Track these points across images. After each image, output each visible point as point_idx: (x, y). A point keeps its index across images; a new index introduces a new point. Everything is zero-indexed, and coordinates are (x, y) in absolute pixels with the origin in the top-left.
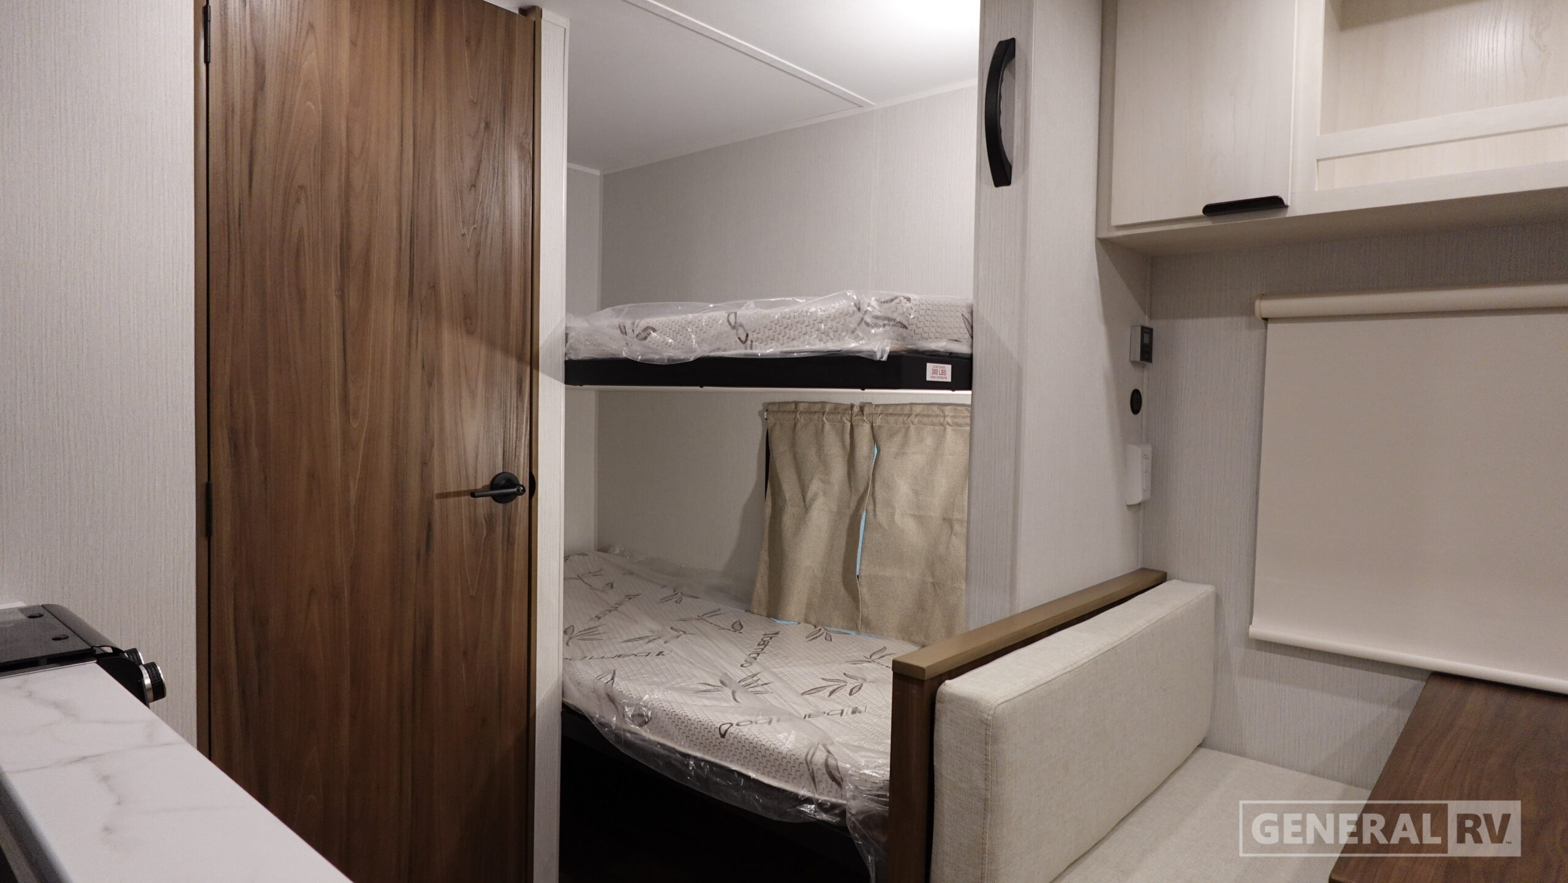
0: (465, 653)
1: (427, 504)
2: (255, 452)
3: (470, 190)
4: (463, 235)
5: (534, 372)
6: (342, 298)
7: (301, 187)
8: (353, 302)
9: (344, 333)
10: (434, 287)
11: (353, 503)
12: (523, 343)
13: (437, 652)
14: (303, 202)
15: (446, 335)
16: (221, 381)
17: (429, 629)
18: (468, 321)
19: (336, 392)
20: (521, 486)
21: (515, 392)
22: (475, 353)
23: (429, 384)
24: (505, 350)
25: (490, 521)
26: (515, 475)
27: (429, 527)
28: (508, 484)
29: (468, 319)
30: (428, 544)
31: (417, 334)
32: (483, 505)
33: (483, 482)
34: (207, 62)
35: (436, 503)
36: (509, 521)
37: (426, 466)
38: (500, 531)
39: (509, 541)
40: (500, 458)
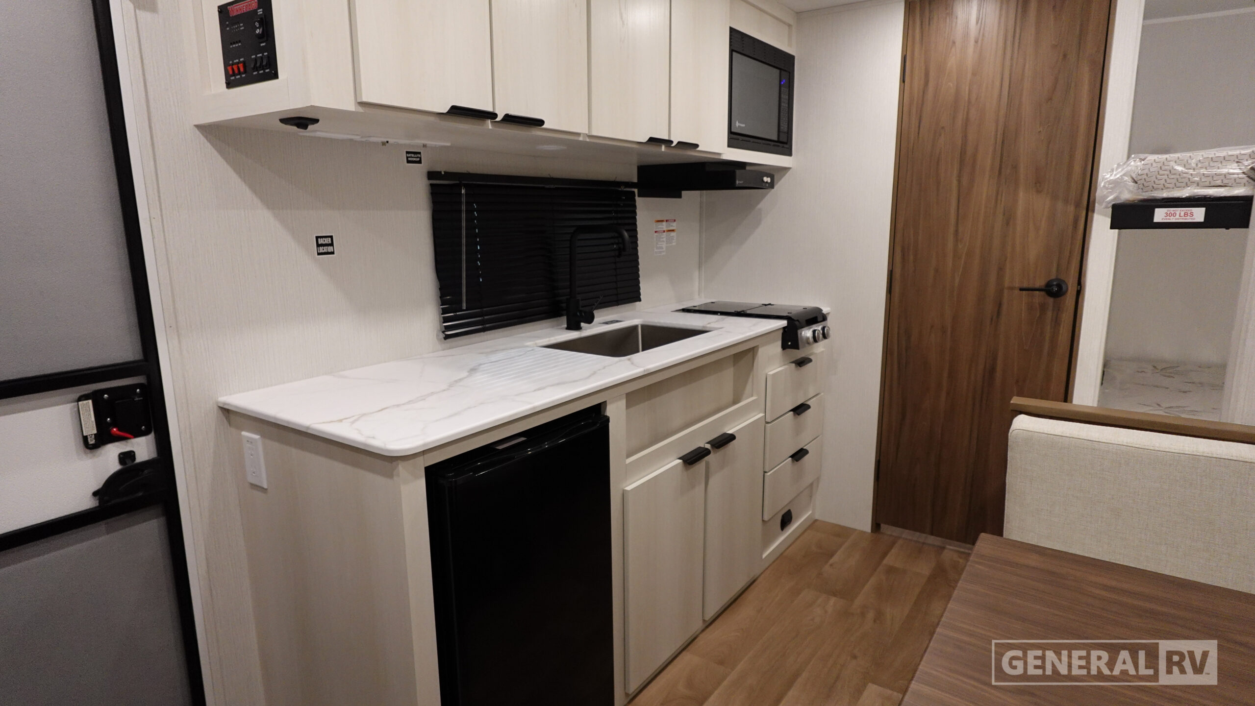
0: (1017, 382)
1: (1000, 292)
2: (911, 257)
3: (1047, 102)
4: (1040, 132)
5: (1090, 214)
6: (959, 181)
7: (943, 128)
8: (965, 181)
9: (959, 198)
10: (1015, 168)
11: (956, 285)
12: (1082, 195)
13: (998, 374)
14: (943, 135)
15: (1021, 194)
16: (900, 226)
17: (995, 359)
18: (1038, 185)
19: (952, 230)
20: (1070, 288)
21: (1071, 227)
22: (1042, 204)
23: (1008, 224)
24: (1066, 201)
25: (1043, 307)
26: (1066, 281)
27: (1000, 305)
28: (1059, 286)
29: (1038, 183)
30: (999, 313)
31: (1002, 195)
32: (1039, 297)
33: (1040, 283)
34: (904, 81)
35: (1006, 291)
36: (1058, 310)
37: (1001, 269)
38: (1049, 314)
39: (1057, 322)
40: (1054, 270)
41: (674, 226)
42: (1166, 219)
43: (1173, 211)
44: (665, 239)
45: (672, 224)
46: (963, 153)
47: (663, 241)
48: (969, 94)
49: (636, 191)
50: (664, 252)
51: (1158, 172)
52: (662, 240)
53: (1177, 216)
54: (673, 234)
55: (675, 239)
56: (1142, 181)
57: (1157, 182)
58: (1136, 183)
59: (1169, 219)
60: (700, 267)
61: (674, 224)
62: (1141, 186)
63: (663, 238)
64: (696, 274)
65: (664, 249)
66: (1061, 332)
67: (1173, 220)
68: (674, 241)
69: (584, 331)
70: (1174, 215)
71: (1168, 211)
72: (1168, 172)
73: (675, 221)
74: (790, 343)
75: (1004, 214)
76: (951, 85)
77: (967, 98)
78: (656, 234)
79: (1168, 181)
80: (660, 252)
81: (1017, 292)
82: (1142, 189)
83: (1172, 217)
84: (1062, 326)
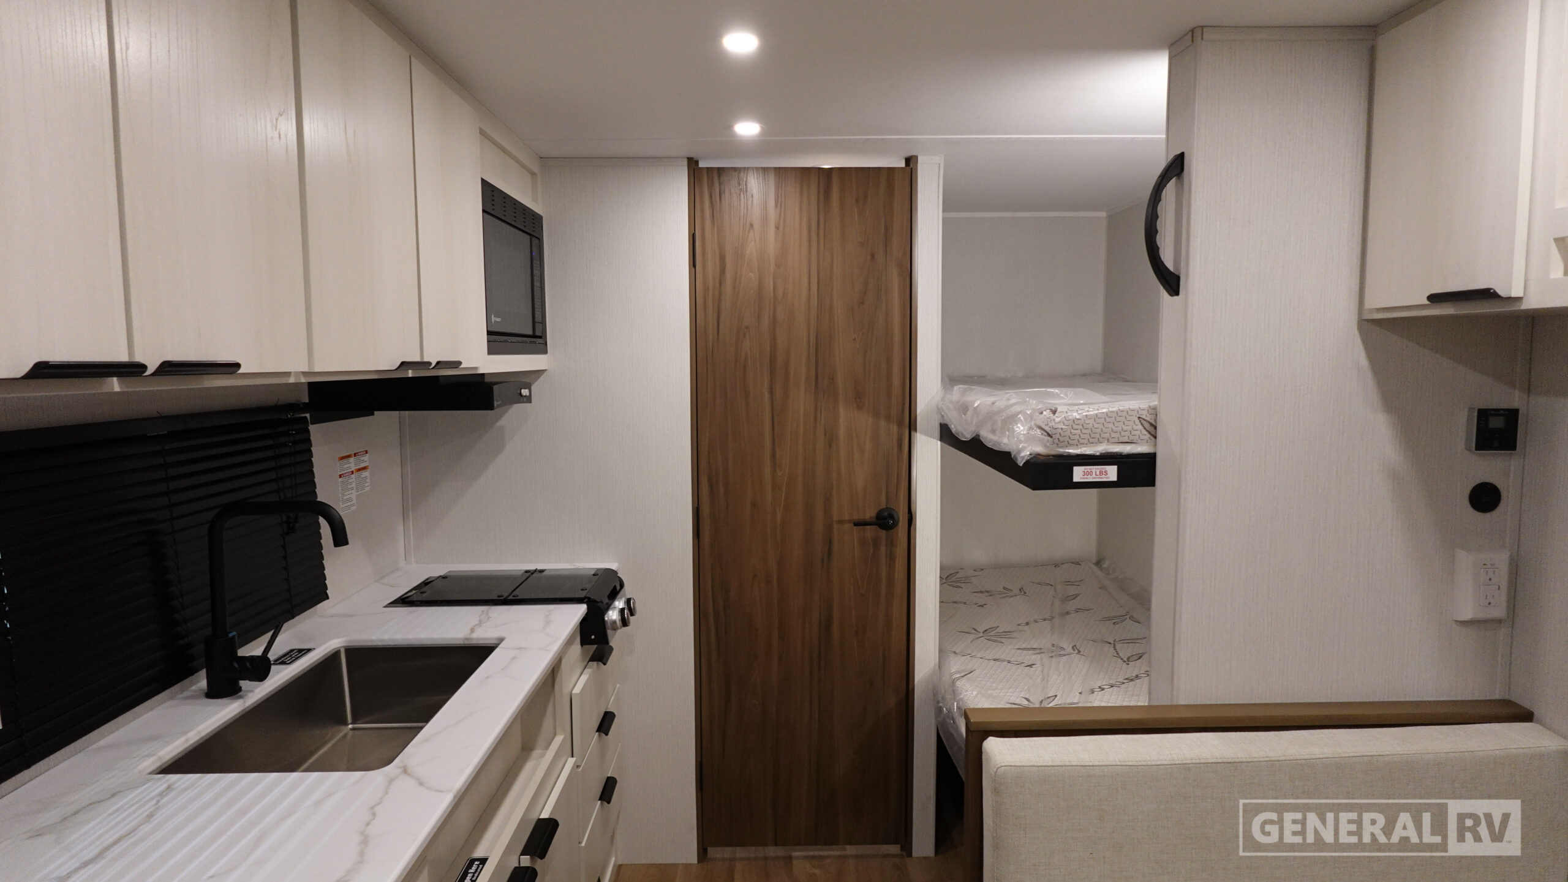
1: (829, 527)
2: (722, 490)
3: (859, 307)
4: (854, 340)
5: (913, 433)
6: (771, 394)
7: (747, 327)
8: (778, 394)
9: (773, 414)
10: (832, 379)
11: (779, 523)
12: (903, 412)
13: (837, 627)
14: (747, 336)
15: (841, 410)
16: (704, 449)
17: (830, 609)
19: (768, 452)
20: (901, 518)
21: (896, 449)
22: (864, 421)
23: (830, 446)
24: (888, 418)
25: (876, 542)
26: (896, 510)
27: (830, 543)
28: (891, 516)
29: (858, 399)
30: (830, 554)
31: (821, 411)
32: (870, 531)
33: (870, 514)
34: (694, 266)
35: (835, 526)
36: (891, 543)
37: (828, 501)
38: (883, 550)
39: (891, 557)
40: (883, 498)
41: (366, 460)
42: (1084, 478)
43: (1090, 469)
44: (354, 485)
45: (362, 459)
46: (773, 360)
47: (352, 489)
48: (774, 292)
49: (308, 415)
50: (353, 505)
51: (1072, 426)
52: (350, 487)
53: (1094, 475)
54: (365, 474)
55: (368, 480)
56: (1058, 436)
57: (1072, 437)
58: (1051, 437)
59: (1087, 478)
60: (405, 516)
61: (366, 458)
62: (1056, 441)
63: (351, 484)
64: (400, 528)
65: (354, 501)
66: (897, 569)
67: (1090, 479)
68: (366, 485)
69: (250, 695)
70: (1090, 473)
71: (1085, 469)
72: (1081, 427)
73: (366, 452)
74: (593, 637)
75: (825, 434)
76: (753, 276)
77: (772, 294)
78: (340, 480)
79: (1082, 436)
80: (349, 507)
81: (847, 526)
82: (1057, 444)
83: (1089, 476)
84: (897, 562)
